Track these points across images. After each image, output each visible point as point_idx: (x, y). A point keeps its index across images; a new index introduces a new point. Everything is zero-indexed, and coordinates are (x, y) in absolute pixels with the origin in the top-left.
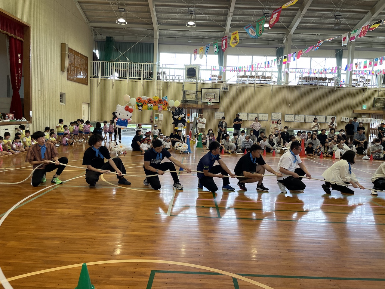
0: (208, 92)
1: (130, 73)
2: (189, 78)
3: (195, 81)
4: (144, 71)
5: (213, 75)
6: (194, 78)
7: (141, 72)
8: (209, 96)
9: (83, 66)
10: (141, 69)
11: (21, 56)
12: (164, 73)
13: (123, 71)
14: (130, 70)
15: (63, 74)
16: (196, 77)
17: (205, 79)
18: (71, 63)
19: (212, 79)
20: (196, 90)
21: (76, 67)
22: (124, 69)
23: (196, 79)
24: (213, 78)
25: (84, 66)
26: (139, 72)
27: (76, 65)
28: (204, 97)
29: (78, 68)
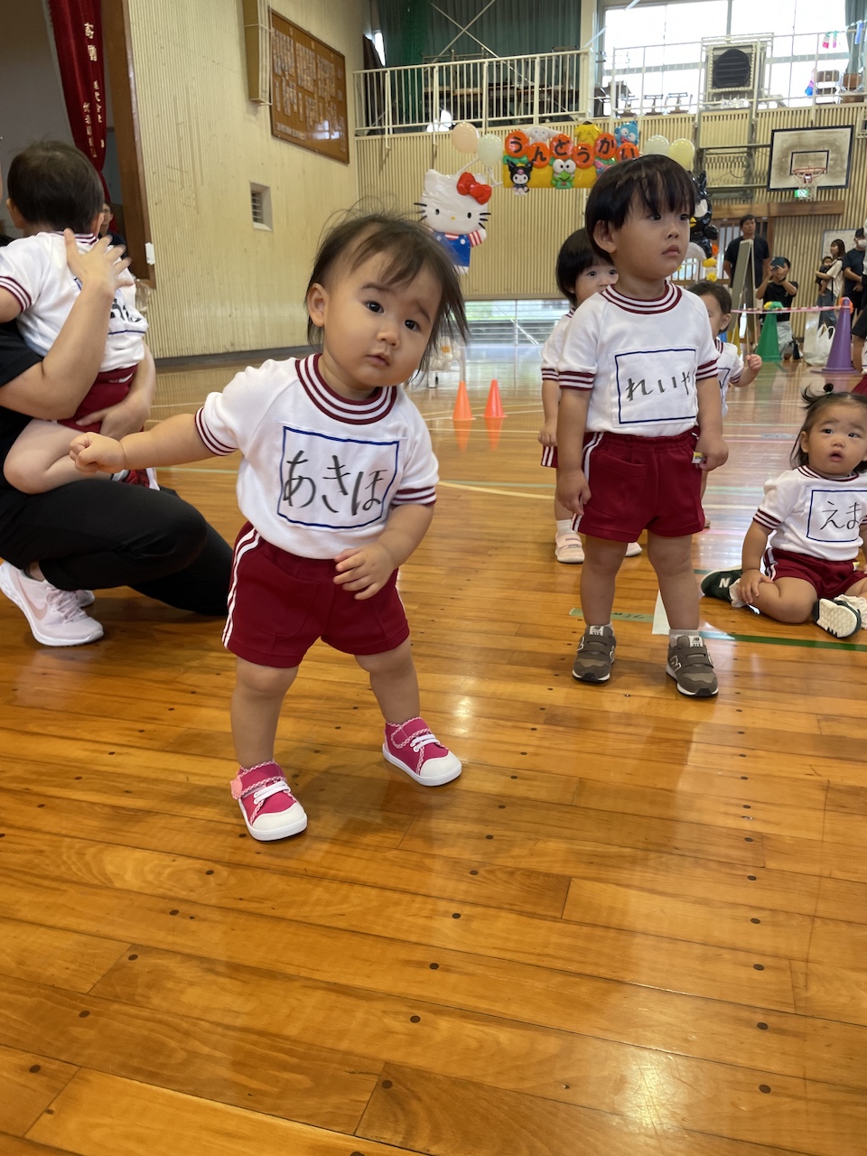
0: (800, 145)
1: (491, 101)
2: (719, 96)
3: (746, 102)
4: (542, 86)
5: (821, 74)
6: (741, 95)
7: (532, 93)
8: (801, 161)
9: (327, 87)
10: (533, 80)
11: (97, 30)
12: (623, 89)
13: (469, 95)
14: (490, 90)
15: (256, 112)
16: (751, 88)
17: (785, 95)
18: (283, 71)
19: (820, 91)
20: (750, 142)
21: (300, 88)
22: (471, 90)
23: (750, 94)
24: (823, 85)
25: (331, 89)
26: (526, 94)
27: (302, 80)
28: (781, 169)
29: (311, 94)
